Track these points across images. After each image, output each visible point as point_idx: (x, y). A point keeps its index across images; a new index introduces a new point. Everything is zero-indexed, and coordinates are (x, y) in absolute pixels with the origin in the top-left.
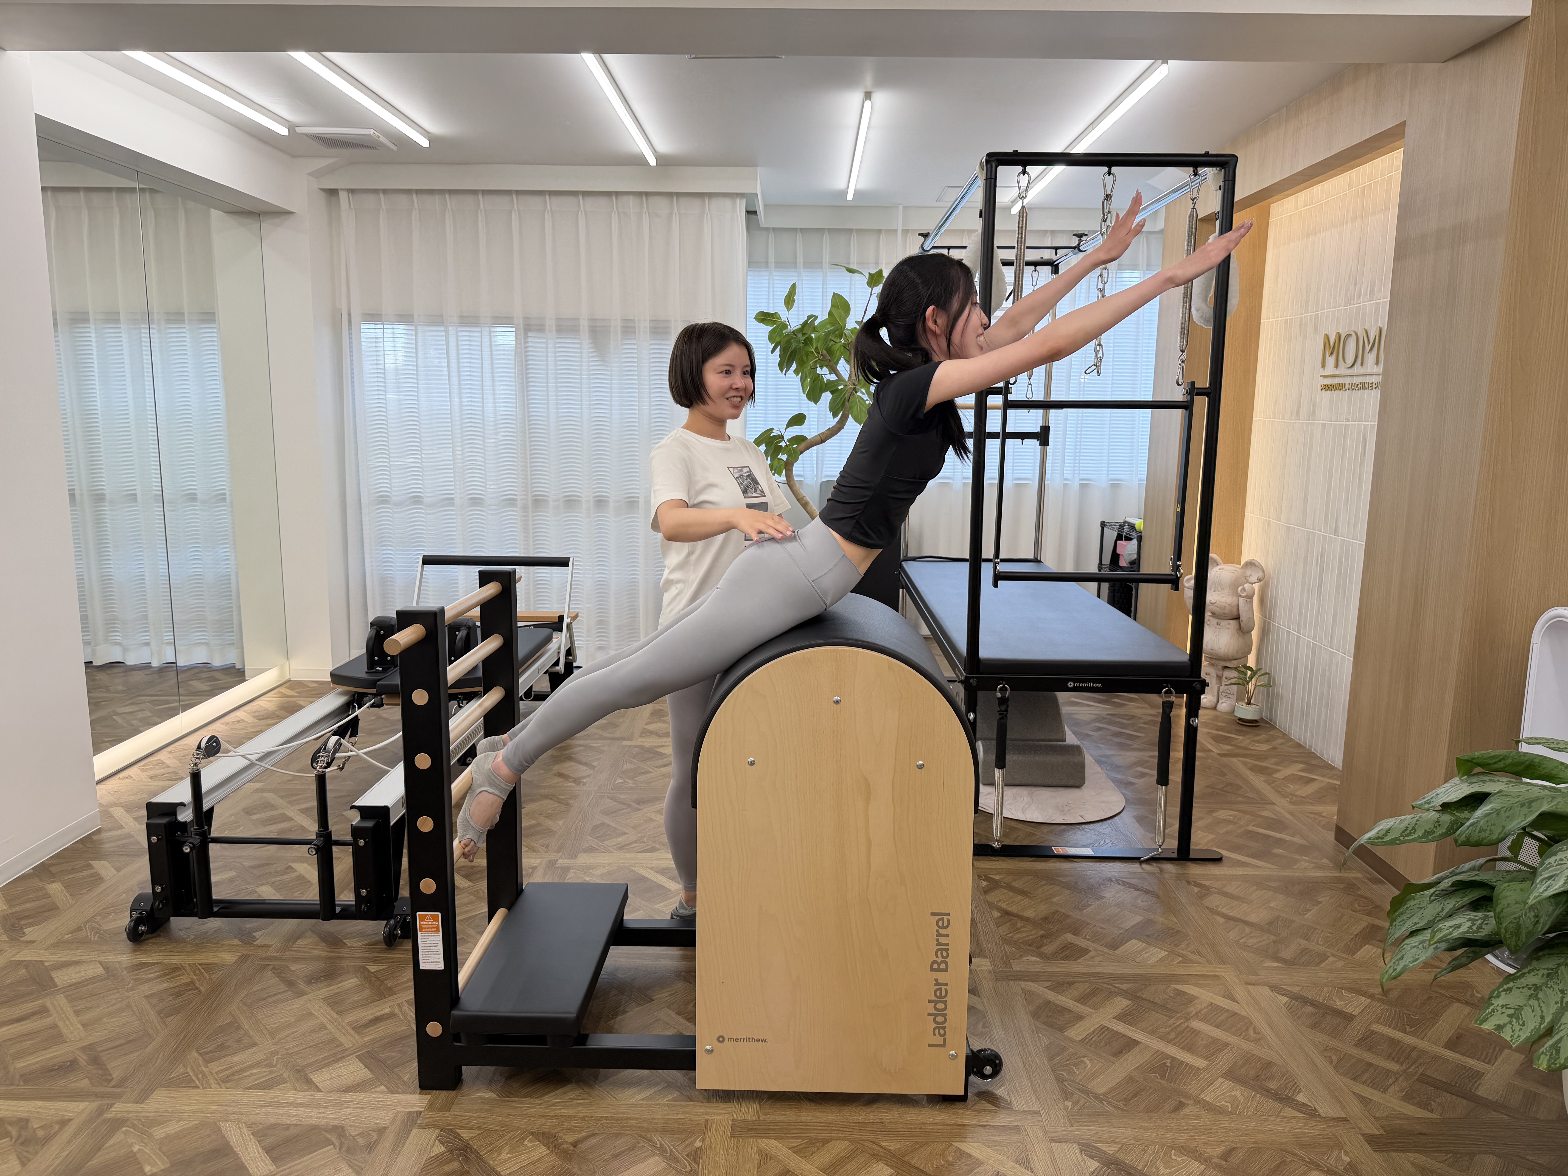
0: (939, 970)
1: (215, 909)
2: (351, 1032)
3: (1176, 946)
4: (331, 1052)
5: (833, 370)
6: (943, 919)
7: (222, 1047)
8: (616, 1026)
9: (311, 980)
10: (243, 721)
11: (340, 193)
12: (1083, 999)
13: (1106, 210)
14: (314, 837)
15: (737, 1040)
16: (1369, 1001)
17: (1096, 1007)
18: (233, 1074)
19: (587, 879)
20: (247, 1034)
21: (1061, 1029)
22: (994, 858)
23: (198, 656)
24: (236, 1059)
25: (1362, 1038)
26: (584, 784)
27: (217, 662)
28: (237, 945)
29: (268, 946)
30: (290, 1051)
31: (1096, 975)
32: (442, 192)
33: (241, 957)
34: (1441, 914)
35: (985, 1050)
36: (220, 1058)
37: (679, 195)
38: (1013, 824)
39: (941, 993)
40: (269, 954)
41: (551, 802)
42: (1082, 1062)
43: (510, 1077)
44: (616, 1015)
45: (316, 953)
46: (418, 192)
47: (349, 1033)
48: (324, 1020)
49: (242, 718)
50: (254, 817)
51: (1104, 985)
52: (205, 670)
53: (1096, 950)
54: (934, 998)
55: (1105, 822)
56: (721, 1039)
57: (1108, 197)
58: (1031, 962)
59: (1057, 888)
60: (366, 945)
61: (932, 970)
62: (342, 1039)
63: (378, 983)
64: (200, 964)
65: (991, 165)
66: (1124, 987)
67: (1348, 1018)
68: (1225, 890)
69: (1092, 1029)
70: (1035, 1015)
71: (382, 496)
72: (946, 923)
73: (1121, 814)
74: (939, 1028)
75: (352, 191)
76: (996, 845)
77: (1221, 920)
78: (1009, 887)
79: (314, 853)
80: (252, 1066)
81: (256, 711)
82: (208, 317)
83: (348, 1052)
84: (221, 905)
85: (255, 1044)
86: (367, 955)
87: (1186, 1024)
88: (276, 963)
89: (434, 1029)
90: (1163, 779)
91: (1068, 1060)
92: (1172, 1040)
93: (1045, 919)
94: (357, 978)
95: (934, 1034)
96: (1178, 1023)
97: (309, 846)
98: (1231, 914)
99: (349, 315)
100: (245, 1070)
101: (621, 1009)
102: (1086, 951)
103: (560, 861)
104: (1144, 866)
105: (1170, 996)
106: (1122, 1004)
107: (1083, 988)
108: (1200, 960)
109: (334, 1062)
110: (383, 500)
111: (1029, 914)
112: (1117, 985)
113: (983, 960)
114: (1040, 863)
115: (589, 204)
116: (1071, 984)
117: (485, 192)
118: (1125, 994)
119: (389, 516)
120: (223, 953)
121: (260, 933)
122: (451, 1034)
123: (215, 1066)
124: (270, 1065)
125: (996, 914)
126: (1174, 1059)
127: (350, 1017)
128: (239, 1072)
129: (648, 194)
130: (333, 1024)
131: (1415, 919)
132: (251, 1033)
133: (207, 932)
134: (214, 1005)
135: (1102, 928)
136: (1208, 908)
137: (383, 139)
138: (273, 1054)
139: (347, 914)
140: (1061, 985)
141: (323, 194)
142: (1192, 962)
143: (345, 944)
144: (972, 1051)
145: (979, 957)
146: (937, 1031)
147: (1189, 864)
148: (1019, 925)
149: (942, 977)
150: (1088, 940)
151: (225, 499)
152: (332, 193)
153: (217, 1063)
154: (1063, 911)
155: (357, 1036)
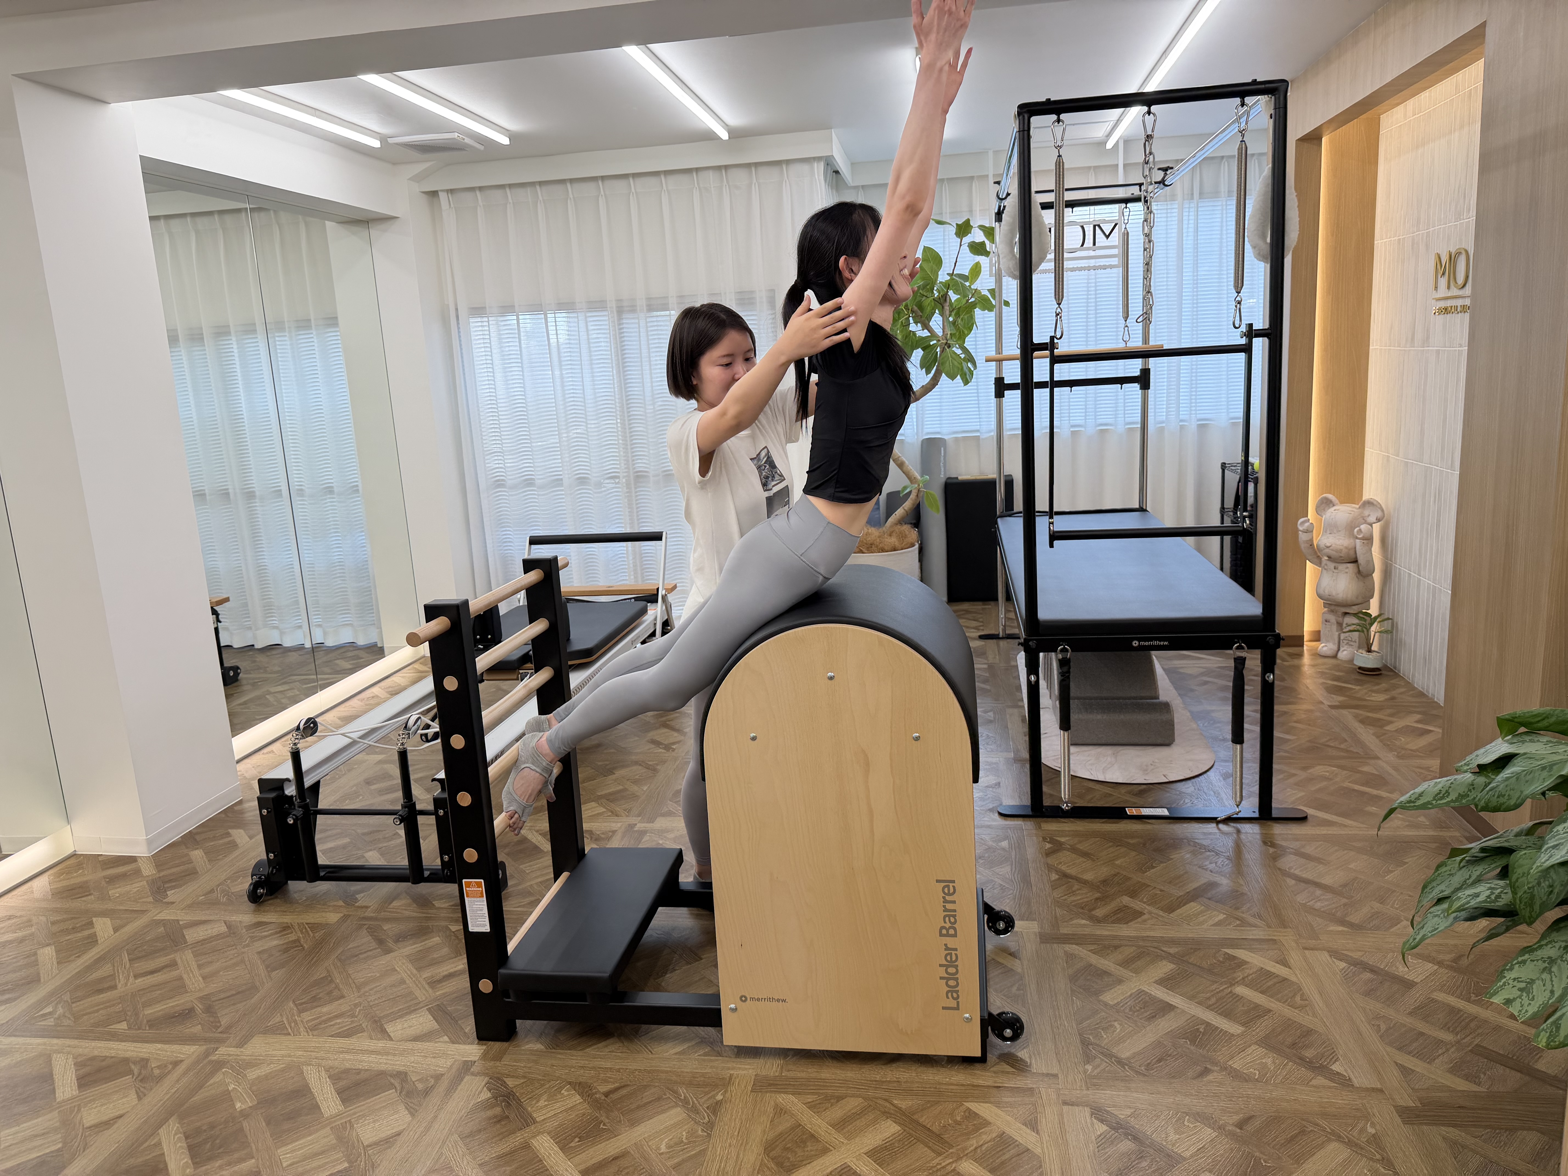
0: (948, 935)
1: (322, 874)
2: (426, 986)
3: (1237, 909)
4: (406, 1005)
5: (926, 326)
6: (948, 886)
7: (314, 999)
9: (400, 938)
10: (377, 696)
11: (440, 193)
12: (1126, 963)
13: (1147, 152)
14: (400, 808)
16: (1436, 967)
17: (1137, 972)
18: (320, 1024)
20: (337, 987)
21: (1097, 993)
22: (1063, 820)
23: (345, 637)
24: (325, 1009)
25: (1419, 1006)
27: (361, 641)
28: (341, 906)
29: (367, 907)
30: (371, 1004)
31: (1144, 939)
32: (532, 184)
33: (342, 917)
34: (1468, 881)
35: (1008, 1013)
36: (313, 1008)
37: (757, 165)
38: (1091, 785)
39: (951, 958)
40: (366, 914)
41: (640, 768)
42: (1111, 1026)
43: (558, 1031)
45: (407, 913)
46: (511, 186)
47: (424, 988)
48: (404, 975)
49: (377, 693)
50: (373, 787)
51: (1152, 949)
52: (351, 649)
53: (1150, 913)
54: (945, 963)
55: (1189, 782)
56: (743, 999)
57: (1149, 137)
58: (1081, 925)
59: (1123, 850)
60: (452, 906)
61: (941, 935)
62: (418, 993)
63: (457, 941)
64: (307, 924)
65: (1024, 116)
66: (1172, 950)
67: (1409, 985)
68: (1303, 850)
69: (1129, 994)
70: (1073, 979)
71: (498, 481)
72: (952, 890)
73: (1208, 773)
74: (952, 992)
75: (451, 191)
76: (1064, 806)
77: (1291, 882)
78: (1074, 850)
79: (398, 823)
80: (337, 1017)
81: (389, 687)
82: (332, 321)
83: (421, 1005)
84: (328, 870)
85: (343, 997)
86: (452, 915)
87: (1230, 989)
88: (372, 923)
89: (485, 986)
90: (1238, 737)
91: (1097, 1024)
92: (1211, 1006)
93: (1105, 882)
94: (439, 937)
95: (948, 997)
96: (1221, 988)
97: (395, 816)
98: (1304, 876)
99: (457, 310)
100: (330, 1019)
102: (1141, 914)
103: (638, 825)
104: (1221, 826)
105: (1219, 961)
106: (1165, 968)
107: (1129, 951)
108: (1258, 924)
109: (407, 1014)
110: (499, 484)
111: (1088, 876)
112: (1165, 949)
113: (1031, 922)
114: (1110, 825)
115: (671, 183)
116: (1116, 947)
117: (572, 181)
118: (1170, 957)
119: (506, 499)
120: (328, 914)
121: (362, 895)
122: (500, 991)
123: (307, 1016)
124: (353, 1016)
125: (1054, 876)
126: (1208, 1024)
127: (426, 974)
128: (325, 1022)
129: (726, 167)
130: (412, 979)
131: (1442, 887)
132: (341, 987)
133: (317, 894)
134: (314, 960)
135: (1161, 891)
136: (1279, 869)
137: (467, 141)
138: (356, 1005)
139: (435, 877)
140: (1105, 947)
141: (424, 195)
142: (1251, 925)
143: (434, 905)
144: (990, 1014)
145: (1027, 920)
146: (950, 995)
147: (1270, 823)
148: (1076, 887)
149: (951, 942)
150: (1144, 903)
151: (358, 490)
152: (434, 194)
153: (308, 1013)
154: (1124, 873)
155: (430, 991)
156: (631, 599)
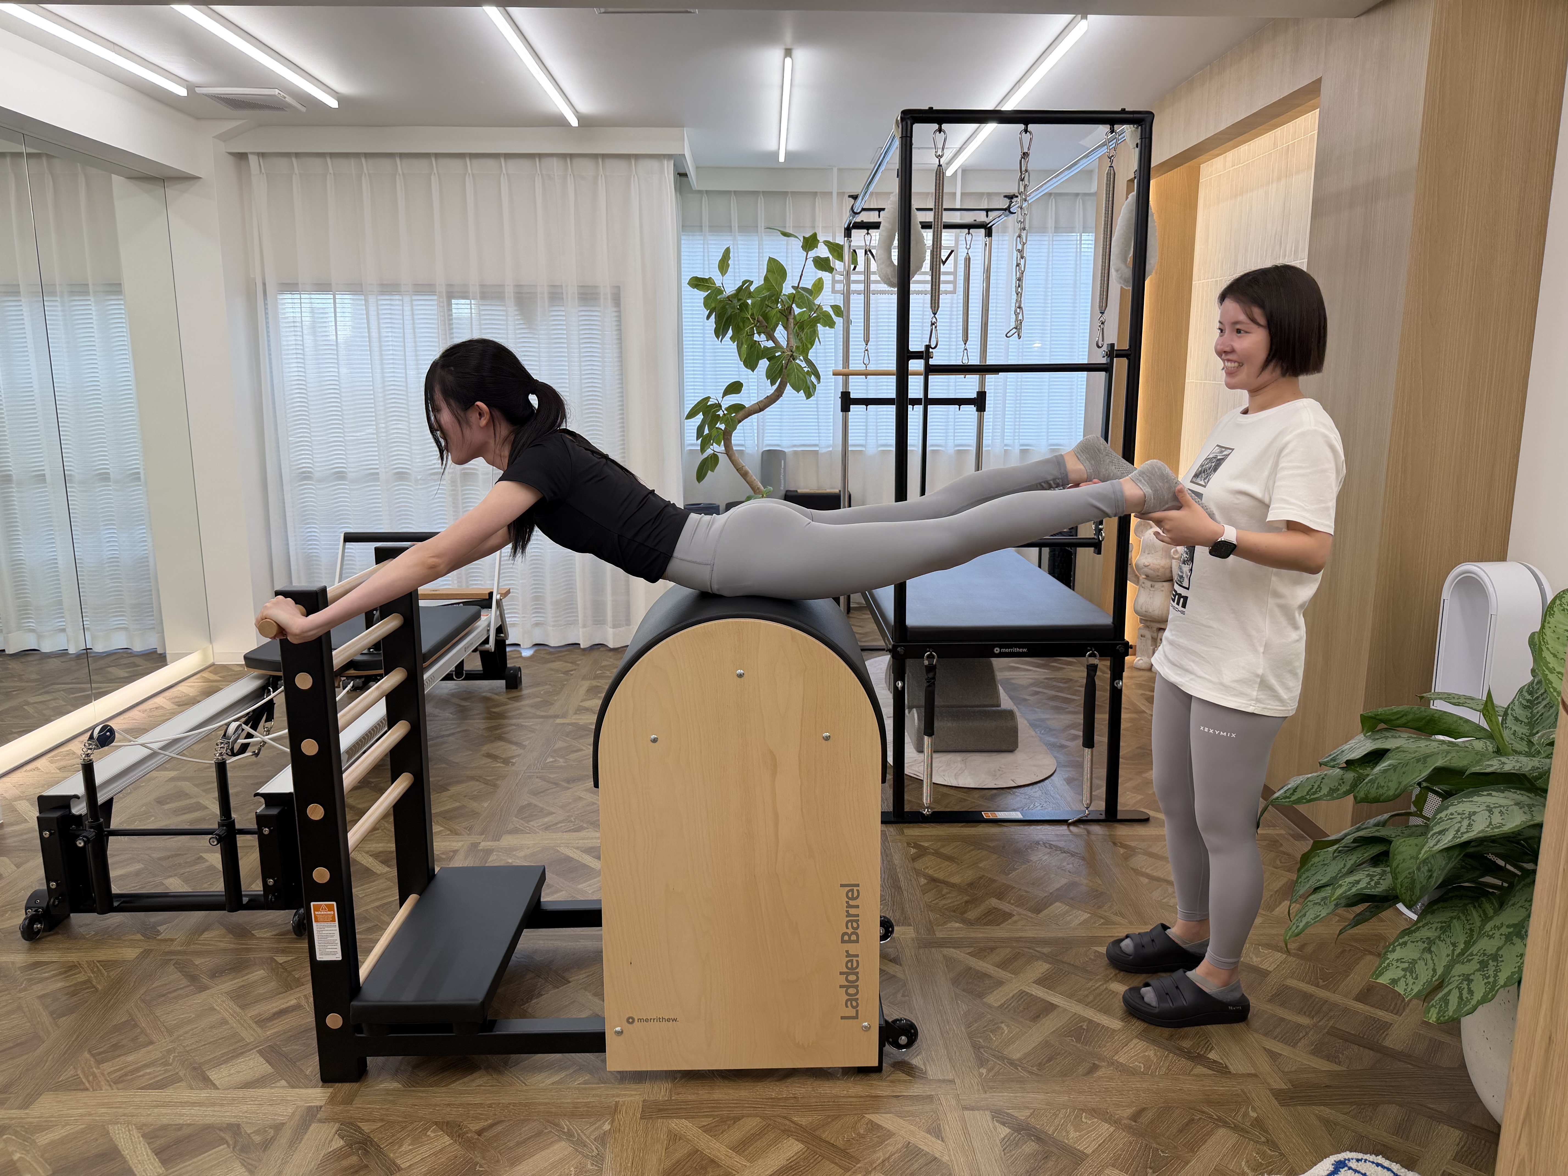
0: (850, 941)
1: (116, 904)
2: (254, 1026)
3: (1100, 907)
4: (231, 1048)
5: (771, 337)
6: (852, 891)
7: (115, 1047)
8: (529, 1010)
9: (216, 973)
10: (162, 708)
11: (250, 156)
12: (1003, 965)
13: (1023, 169)
14: (216, 826)
15: (647, 1020)
16: (1284, 956)
17: (1015, 972)
18: (126, 1075)
19: (510, 861)
20: (143, 1032)
21: (981, 996)
22: (923, 825)
23: (119, 641)
24: (131, 1058)
25: (1276, 993)
26: (513, 764)
27: (138, 647)
28: (140, 940)
29: (172, 940)
30: (188, 1049)
31: (1018, 940)
32: (357, 155)
33: (142, 952)
34: (1343, 870)
35: (901, 1020)
36: (114, 1058)
37: (604, 156)
38: (945, 790)
39: (852, 965)
40: (172, 948)
41: (477, 783)
42: (999, 1028)
43: (417, 1067)
44: (531, 999)
45: (222, 945)
46: (333, 155)
47: (251, 1027)
48: (226, 1015)
49: (161, 704)
50: (166, 807)
51: (1026, 950)
52: (125, 655)
53: (1019, 914)
54: (846, 970)
55: (1035, 786)
56: (630, 1020)
57: (1025, 155)
58: (955, 928)
59: (984, 853)
60: (276, 935)
61: (843, 941)
62: (244, 1034)
63: (285, 974)
64: (99, 962)
65: (907, 123)
66: (1046, 950)
67: (1264, 974)
68: (1150, 850)
69: (1011, 995)
70: (955, 982)
71: (304, 472)
72: (855, 894)
73: (1052, 778)
74: (851, 1000)
75: (262, 155)
76: (925, 812)
77: (1145, 881)
78: (937, 854)
79: (215, 843)
80: (146, 1066)
81: (175, 697)
82: (114, 288)
83: (250, 1047)
84: (123, 899)
85: (151, 1043)
86: (276, 946)
87: (1105, 986)
88: (180, 957)
89: (334, 1021)
90: (1089, 742)
91: (985, 1027)
92: (1089, 1003)
93: (971, 884)
94: (264, 970)
95: (847, 1006)
96: (1097, 986)
97: (211, 836)
98: (1155, 874)
99: (264, 284)
100: (138, 1070)
101: (536, 992)
102: (1010, 915)
103: (483, 844)
104: (1072, 828)
105: (1090, 959)
106: (1042, 968)
107: (1004, 953)
108: (1121, 921)
109: (233, 1058)
110: (306, 476)
111: (956, 880)
112: (1037, 949)
113: (906, 928)
114: (969, 829)
115: (511, 167)
116: (993, 949)
117: (402, 155)
118: (1045, 957)
119: (312, 493)
120: (124, 949)
121: (165, 926)
122: (351, 1026)
123: (107, 1067)
124: (166, 1064)
125: (923, 881)
126: (1090, 1021)
127: (254, 1011)
128: (132, 1072)
129: (571, 156)
130: (235, 1018)
131: (1318, 876)
132: (148, 1031)
133: (109, 927)
134: (111, 1003)
135: (1026, 892)
136: (1132, 869)
137: (289, 99)
138: (169, 1052)
139: (255, 904)
140: (982, 951)
141: (231, 158)
142: (1114, 923)
143: (253, 935)
144: (886, 1022)
145: (903, 925)
146: (849, 1003)
147: (1116, 825)
148: (945, 891)
149: (852, 948)
150: (1012, 904)
151: (139, 478)
152: (242, 157)
153: (110, 1063)
154: (989, 876)
155: (259, 1030)
156: (459, 603)
